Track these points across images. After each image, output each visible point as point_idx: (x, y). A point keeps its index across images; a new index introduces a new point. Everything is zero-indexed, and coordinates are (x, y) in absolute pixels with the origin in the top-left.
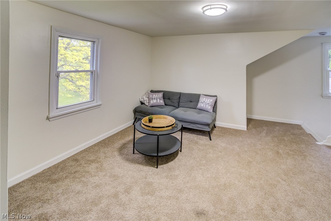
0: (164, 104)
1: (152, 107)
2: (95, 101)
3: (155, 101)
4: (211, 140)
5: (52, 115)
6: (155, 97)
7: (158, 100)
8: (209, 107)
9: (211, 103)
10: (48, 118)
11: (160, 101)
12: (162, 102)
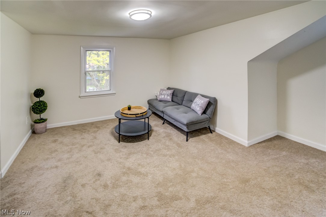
0: (171, 100)
1: (161, 101)
2: (111, 91)
3: (163, 97)
4: (187, 141)
5: (82, 95)
6: (164, 93)
7: (166, 96)
8: (198, 109)
9: (201, 104)
10: (80, 97)
11: (167, 97)
12: (169, 98)
